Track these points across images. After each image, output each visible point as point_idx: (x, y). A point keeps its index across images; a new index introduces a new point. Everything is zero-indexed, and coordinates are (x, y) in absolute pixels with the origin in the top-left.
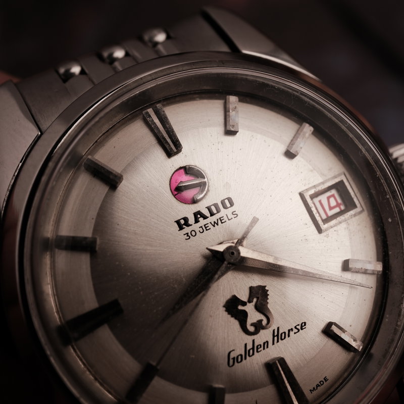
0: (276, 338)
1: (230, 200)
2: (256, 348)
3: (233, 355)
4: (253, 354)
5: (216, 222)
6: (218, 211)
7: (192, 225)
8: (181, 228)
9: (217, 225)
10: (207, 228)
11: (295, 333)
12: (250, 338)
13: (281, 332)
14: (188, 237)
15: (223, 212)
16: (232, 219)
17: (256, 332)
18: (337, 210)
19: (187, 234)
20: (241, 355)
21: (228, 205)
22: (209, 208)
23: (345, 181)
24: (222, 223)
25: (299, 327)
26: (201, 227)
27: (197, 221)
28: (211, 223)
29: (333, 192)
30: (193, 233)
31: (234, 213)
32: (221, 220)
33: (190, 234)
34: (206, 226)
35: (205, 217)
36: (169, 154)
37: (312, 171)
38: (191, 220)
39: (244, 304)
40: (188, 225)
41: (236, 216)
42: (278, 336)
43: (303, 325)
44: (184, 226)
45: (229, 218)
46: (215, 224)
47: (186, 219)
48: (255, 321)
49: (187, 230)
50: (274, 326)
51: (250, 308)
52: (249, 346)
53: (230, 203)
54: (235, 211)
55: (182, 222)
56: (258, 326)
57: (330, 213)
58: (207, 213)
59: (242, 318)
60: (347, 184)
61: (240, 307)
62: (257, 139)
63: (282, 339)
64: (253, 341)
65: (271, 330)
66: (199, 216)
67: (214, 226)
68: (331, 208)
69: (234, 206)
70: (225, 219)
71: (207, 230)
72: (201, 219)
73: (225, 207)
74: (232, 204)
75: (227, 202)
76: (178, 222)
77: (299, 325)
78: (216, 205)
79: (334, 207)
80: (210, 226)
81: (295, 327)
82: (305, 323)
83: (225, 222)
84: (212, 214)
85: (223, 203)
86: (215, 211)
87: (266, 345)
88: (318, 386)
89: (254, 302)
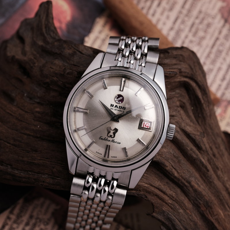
1: (125, 108)
2: (107, 140)
3: (101, 137)
4: (105, 140)
6: (121, 108)
8: (111, 106)
11: (117, 143)
12: (107, 137)
17: (109, 137)
18: (147, 127)
20: (103, 139)
21: (124, 109)
22: (120, 106)
23: (153, 123)
26: (115, 109)
27: (115, 107)
29: (149, 123)
30: (112, 109)
32: (120, 111)
35: (117, 108)
36: (120, 90)
38: (114, 106)
39: (111, 130)
40: (113, 107)
41: (124, 112)
42: (113, 141)
43: (120, 143)
47: (113, 105)
48: (111, 135)
49: (112, 107)
50: (114, 139)
51: (112, 132)
52: (106, 138)
55: (112, 105)
56: (111, 136)
57: (144, 127)
58: (118, 107)
59: (109, 132)
60: (153, 124)
65: (112, 139)
68: (145, 126)
72: (116, 107)
73: (123, 109)
74: (125, 109)
75: (124, 108)
76: (111, 105)
79: (146, 126)
80: (117, 110)
84: (119, 108)
85: (123, 107)
86: (120, 108)
87: (109, 141)
88: (114, 157)
89: (114, 131)
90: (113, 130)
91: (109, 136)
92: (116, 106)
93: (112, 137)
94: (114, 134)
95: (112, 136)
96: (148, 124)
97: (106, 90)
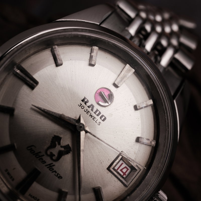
0: (49, 166)
1: (105, 119)
2: (40, 158)
3: (33, 148)
4: (37, 158)
5: (92, 116)
6: (98, 115)
7: (86, 105)
8: (83, 101)
9: (91, 117)
10: (88, 113)
11: (55, 175)
12: (44, 153)
13: (53, 167)
14: (80, 106)
15: (98, 118)
16: (97, 123)
17: (48, 155)
18: (122, 174)
19: (81, 105)
20: (34, 152)
21: (102, 119)
22: (97, 110)
23: (137, 172)
24: (93, 119)
25: (59, 176)
26: (87, 110)
27: (89, 107)
28: (91, 114)
30: (83, 107)
31: (100, 123)
32: (94, 118)
33: (81, 106)
34: (89, 112)
35: (92, 110)
37: (135, 153)
38: (88, 104)
39: (59, 144)
40: (85, 103)
41: (99, 124)
43: (60, 177)
44: (84, 102)
45: (96, 122)
46: (91, 116)
47: (88, 101)
48: (54, 153)
49: (83, 104)
50: (54, 163)
52: (40, 154)
53: (104, 119)
54: (101, 123)
55: (86, 100)
57: (119, 171)
58: (94, 110)
61: (57, 143)
62: (138, 121)
63: (50, 169)
64: (43, 155)
65: (52, 162)
66: (92, 107)
67: (90, 116)
68: (121, 170)
69: (103, 122)
70: (96, 120)
71: (87, 113)
72: (91, 108)
73: (101, 118)
74: (103, 120)
75: (104, 117)
76: (85, 98)
77: (60, 175)
78: (100, 113)
79: (123, 172)
80: (89, 114)
81: (58, 174)
82: (62, 178)
83: (94, 120)
84: (95, 113)
85: (102, 116)
86: (97, 113)
87: (44, 162)
88: (33, 197)
89: (63, 149)
90: (62, 147)
91: (49, 153)
92: (92, 106)
93: (54, 158)
94: (61, 154)
95: (54, 155)
96: (128, 169)
97: (91, 67)
